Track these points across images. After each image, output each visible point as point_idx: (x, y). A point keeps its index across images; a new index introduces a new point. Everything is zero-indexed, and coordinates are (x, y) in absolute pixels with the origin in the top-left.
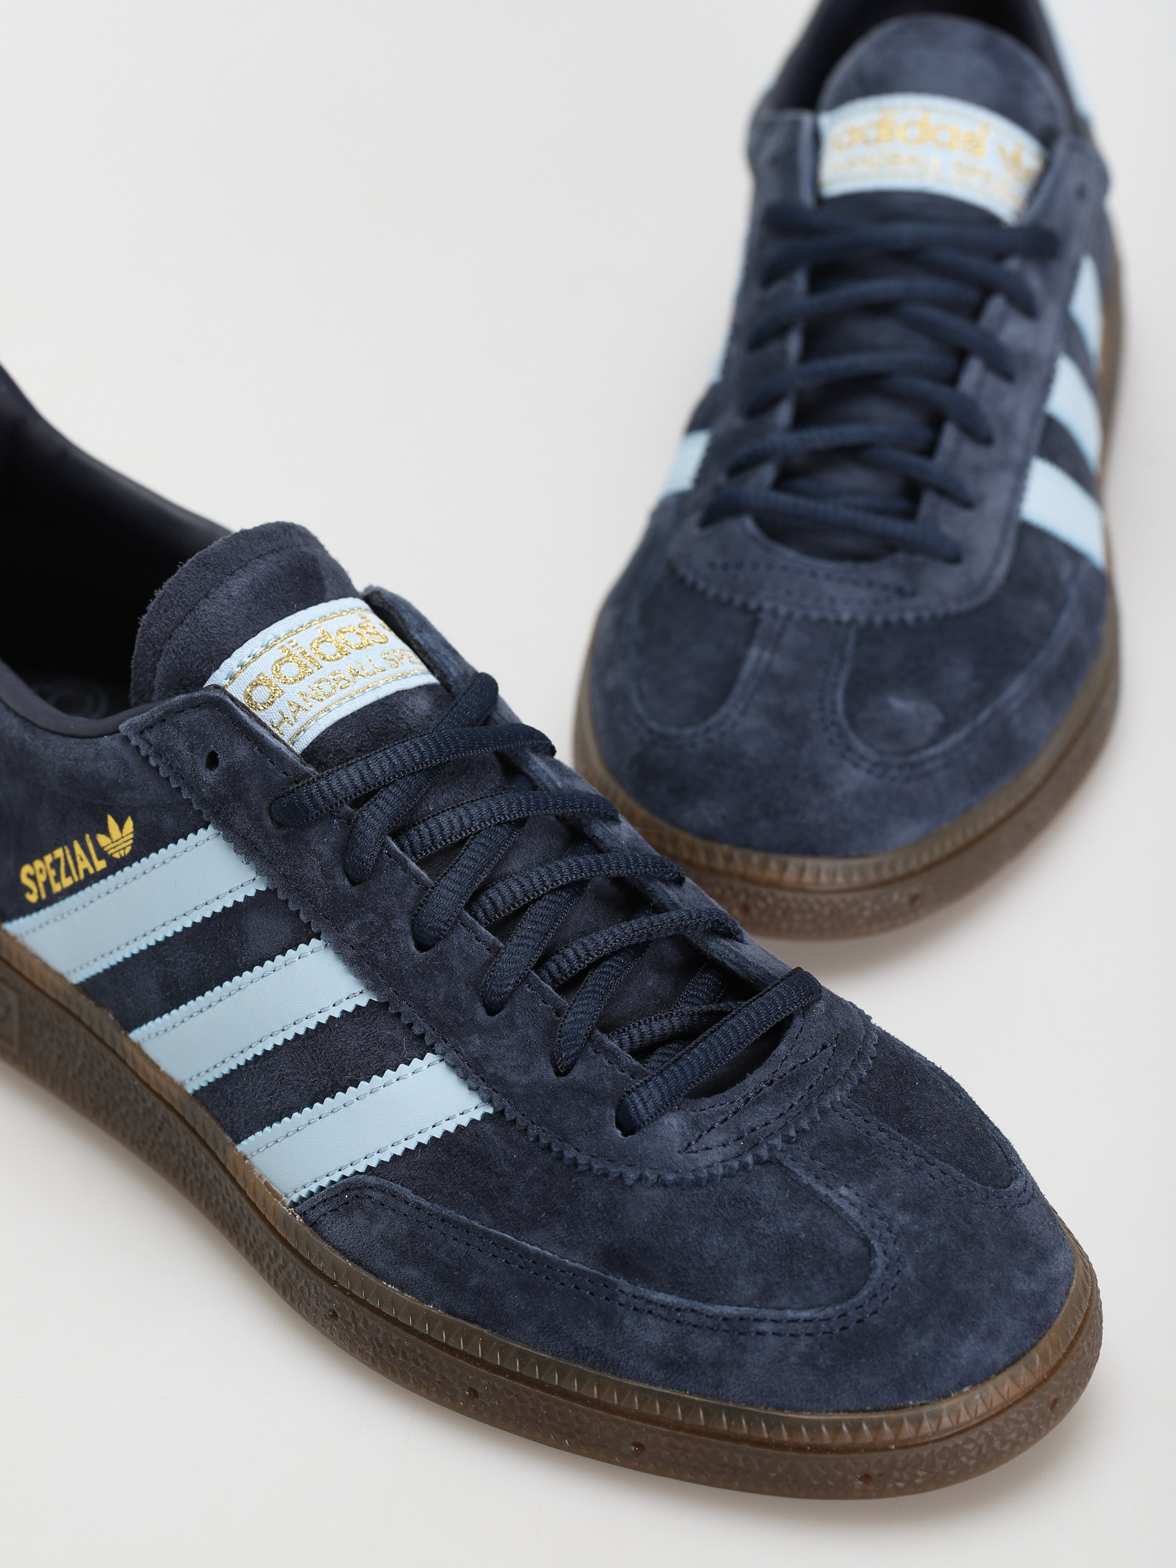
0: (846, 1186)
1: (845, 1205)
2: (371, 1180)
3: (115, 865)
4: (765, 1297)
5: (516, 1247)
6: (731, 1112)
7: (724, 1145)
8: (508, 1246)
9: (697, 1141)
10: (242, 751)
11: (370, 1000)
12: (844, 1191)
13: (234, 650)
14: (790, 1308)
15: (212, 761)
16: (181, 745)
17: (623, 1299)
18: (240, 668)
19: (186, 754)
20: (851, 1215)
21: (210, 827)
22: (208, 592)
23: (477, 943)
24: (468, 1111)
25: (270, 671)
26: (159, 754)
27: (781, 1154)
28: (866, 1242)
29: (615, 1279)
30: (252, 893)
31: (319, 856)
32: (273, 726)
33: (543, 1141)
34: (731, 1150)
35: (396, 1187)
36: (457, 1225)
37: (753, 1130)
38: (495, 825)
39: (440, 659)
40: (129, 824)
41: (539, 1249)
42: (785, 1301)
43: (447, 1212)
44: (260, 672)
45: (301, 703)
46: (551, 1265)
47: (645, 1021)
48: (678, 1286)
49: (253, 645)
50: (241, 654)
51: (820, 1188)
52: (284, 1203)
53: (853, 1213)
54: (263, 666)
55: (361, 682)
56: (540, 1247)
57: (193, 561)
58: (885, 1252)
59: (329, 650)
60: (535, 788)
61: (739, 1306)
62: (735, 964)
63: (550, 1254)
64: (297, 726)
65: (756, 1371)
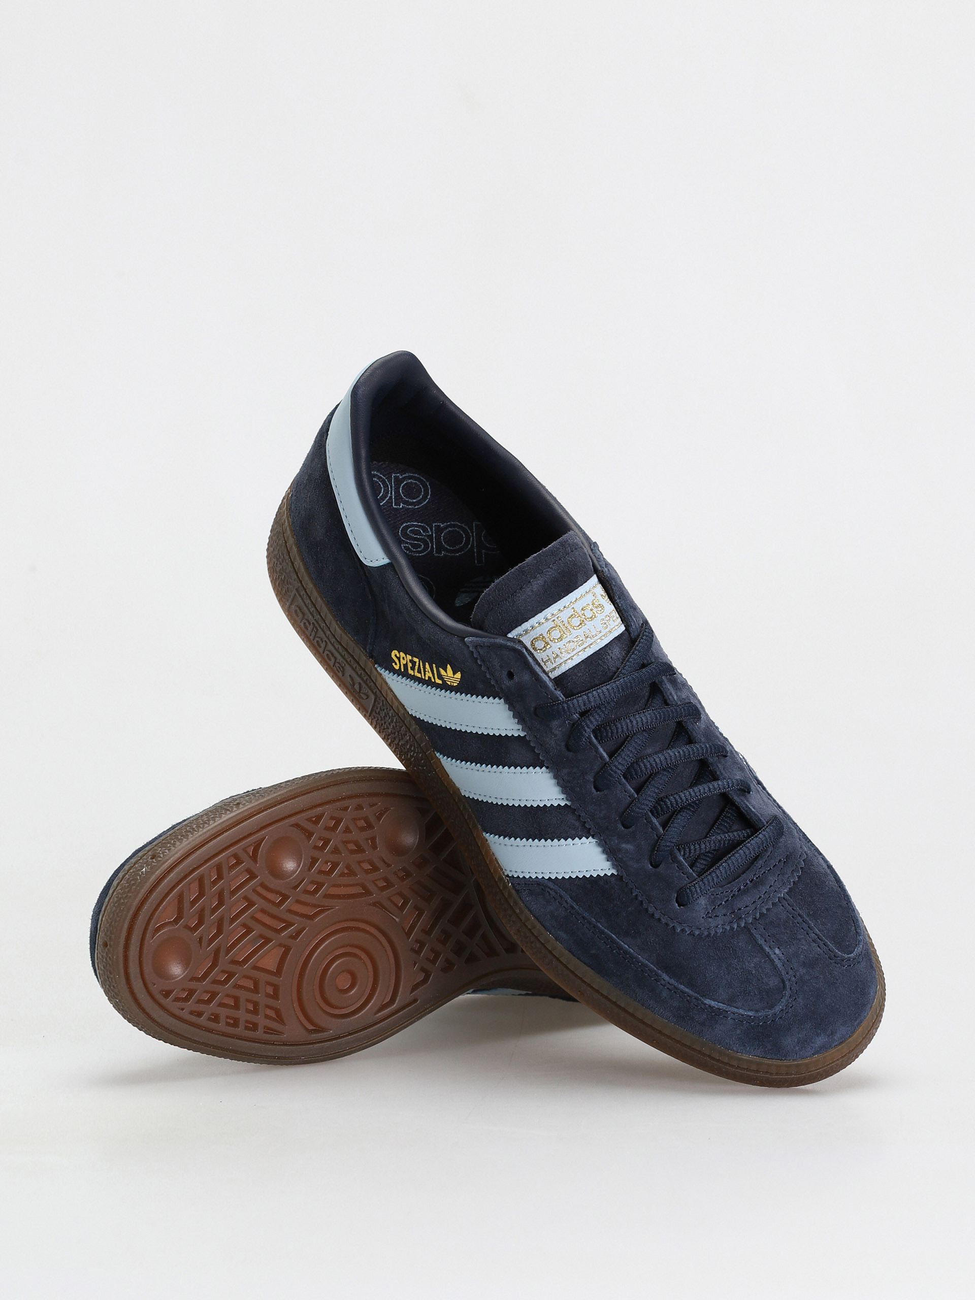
0: (778, 948)
1: (776, 961)
2: (551, 885)
3: (445, 687)
4: (731, 1001)
5: (616, 943)
6: (730, 896)
7: (724, 915)
8: (613, 941)
9: (712, 911)
10: (526, 677)
11: (566, 804)
12: (777, 951)
13: (530, 619)
14: (741, 1008)
15: (511, 675)
16: (496, 663)
17: (663, 982)
18: (531, 628)
19: (498, 667)
20: (778, 965)
21: (502, 700)
22: (522, 587)
23: (625, 793)
24: (605, 870)
25: (546, 633)
26: (483, 661)
27: (750, 925)
28: (783, 982)
29: (661, 973)
30: (516, 735)
31: (556, 736)
32: (543, 661)
33: (640, 899)
34: (727, 919)
35: (563, 893)
36: (590, 923)
37: (740, 909)
38: (643, 731)
39: (627, 616)
40: (458, 675)
41: (627, 947)
42: (739, 1004)
43: (586, 915)
44: (540, 633)
45: (559, 654)
46: (632, 957)
47: (698, 842)
48: (691, 984)
49: (540, 617)
50: (533, 621)
51: (766, 948)
52: (503, 873)
53: (779, 965)
54: (542, 630)
55: (589, 641)
56: (629, 947)
57: (517, 569)
58: (791, 989)
59: (576, 622)
60: (667, 704)
61: (718, 1002)
62: (744, 810)
63: (632, 951)
64: (554, 665)
65: (720, 1032)
